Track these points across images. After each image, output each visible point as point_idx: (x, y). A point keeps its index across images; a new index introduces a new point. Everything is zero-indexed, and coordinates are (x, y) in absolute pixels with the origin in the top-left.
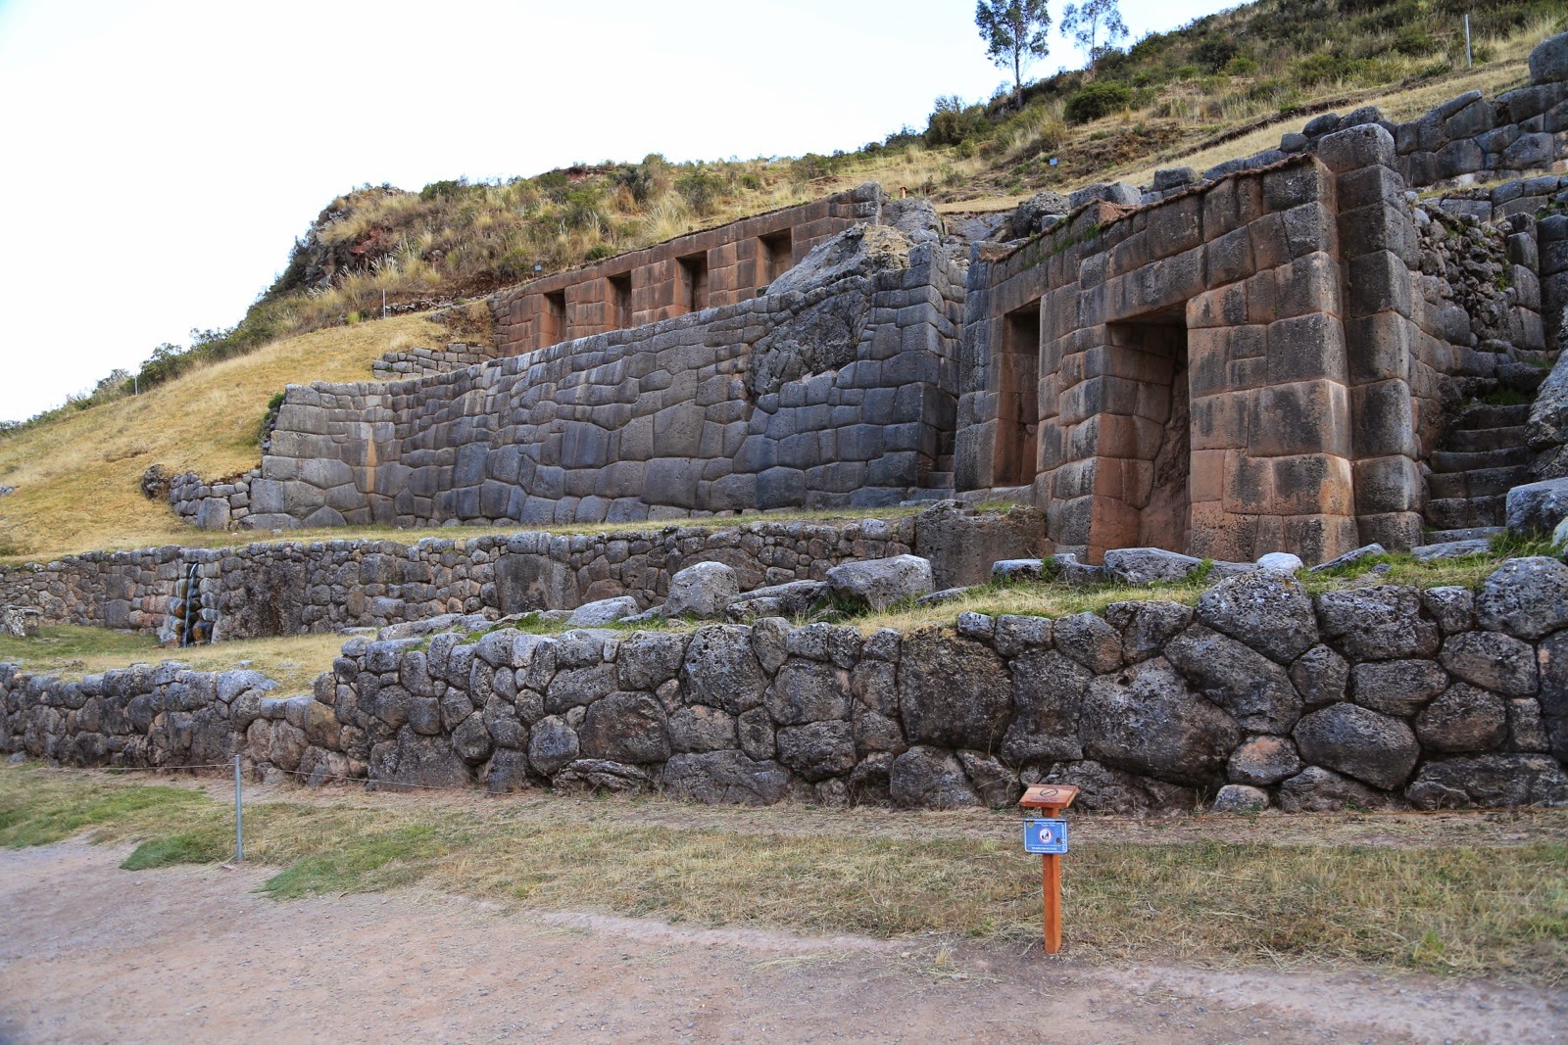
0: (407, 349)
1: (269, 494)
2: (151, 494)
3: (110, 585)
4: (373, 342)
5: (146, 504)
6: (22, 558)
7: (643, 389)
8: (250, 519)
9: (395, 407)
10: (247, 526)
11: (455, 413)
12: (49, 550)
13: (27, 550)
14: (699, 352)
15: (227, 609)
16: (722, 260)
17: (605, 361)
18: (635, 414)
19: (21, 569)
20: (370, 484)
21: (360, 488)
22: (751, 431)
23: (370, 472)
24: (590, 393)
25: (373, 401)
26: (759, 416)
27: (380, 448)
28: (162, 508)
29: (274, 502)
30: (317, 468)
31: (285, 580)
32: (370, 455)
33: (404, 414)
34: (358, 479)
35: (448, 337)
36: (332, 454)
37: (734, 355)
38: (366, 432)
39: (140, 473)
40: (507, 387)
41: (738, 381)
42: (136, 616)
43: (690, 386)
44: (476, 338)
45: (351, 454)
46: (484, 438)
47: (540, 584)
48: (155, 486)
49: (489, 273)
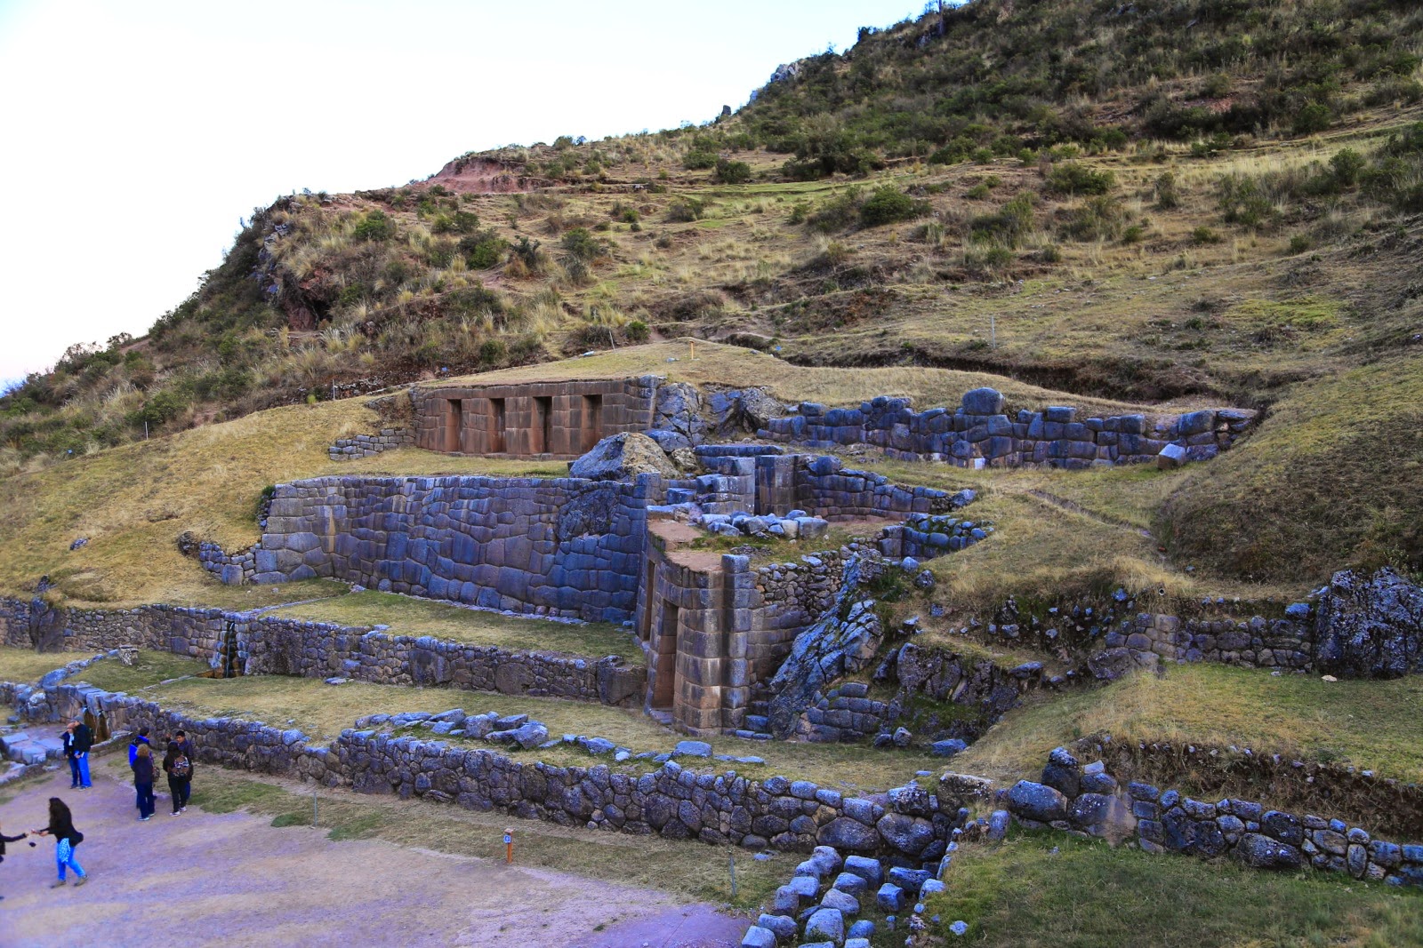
0: (352, 435)
1: (268, 560)
2: (186, 553)
3: (174, 627)
4: (328, 425)
5: (183, 561)
6: (113, 605)
7: (500, 520)
8: (256, 577)
9: (346, 495)
10: (254, 582)
11: (387, 507)
12: (129, 600)
13: (115, 598)
14: (530, 504)
15: (254, 653)
16: (560, 406)
17: (478, 496)
18: (494, 536)
19: (115, 613)
20: (331, 547)
21: (325, 549)
22: (555, 562)
23: (331, 539)
24: (469, 516)
25: (332, 491)
26: (560, 554)
27: (337, 523)
28: (195, 564)
29: (271, 564)
30: (297, 539)
31: (291, 642)
32: (331, 526)
33: (353, 501)
34: (324, 544)
35: (380, 424)
36: (306, 529)
37: (549, 511)
38: (328, 512)
39: (175, 535)
40: (419, 498)
41: (550, 528)
42: (194, 649)
43: (525, 526)
44: (401, 424)
45: (319, 527)
46: (406, 529)
47: (431, 667)
48: (188, 547)
49: (409, 358)
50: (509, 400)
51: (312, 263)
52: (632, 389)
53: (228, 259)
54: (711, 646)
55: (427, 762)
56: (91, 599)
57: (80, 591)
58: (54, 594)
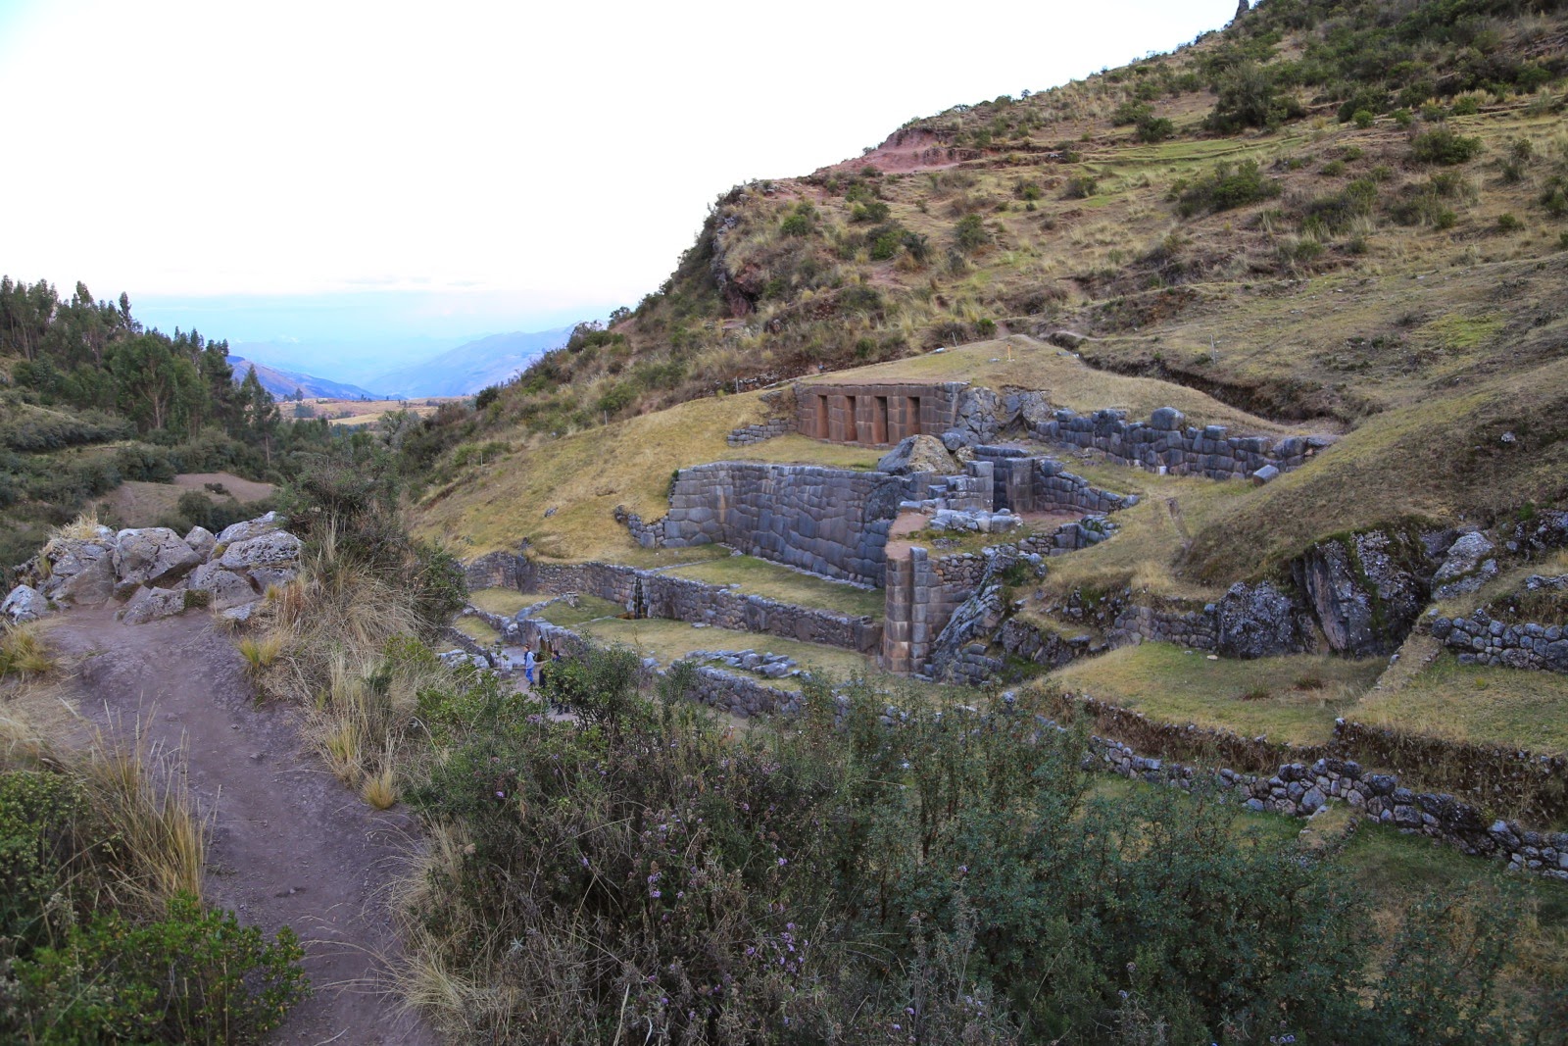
0: (746, 425)
1: (673, 529)
2: (619, 521)
3: (605, 579)
4: (730, 415)
5: (617, 527)
6: (566, 561)
7: (828, 504)
8: (665, 542)
9: (733, 477)
10: (663, 546)
11: (758, 490)
12: (579, 557)
13: (569, 556)
14: (847, 493)
15: (653, 602)
17: (816, 484)
18: (825, 516)
19: (567, 567)
20: (722, 519)
21: (717, 521)
22: (861, 540)
23: (722, 512)
24: (809, 500)
25: (722, 473)
26: (864, 533)
27: (727, 500)
28: (625, 530)
29: (675, 533)
30: (696, 513)
31: (674, 594)
32: (722, 503)
33: (738, 482)
34: (716, 517)
35: (769, 414)
36: (703, 504)
37: (859, 499)
38: (719, 491)
39: (613, 508)
40: (779, 483)
41: (860, 513)
42: (617, 596)
43: (843, 510)
44: (786, 414)
45: (713, 503)
46: (770, 507)
48: (621, 517)
49: (799, 355)
50: (858, 398)
51: (744, 261)
52: (940, 393)
53: (699, 241)
54: (899, 613)
55: (716, 684)
56: (553, 556)
57: (546, 549)
58: (531, 552)
